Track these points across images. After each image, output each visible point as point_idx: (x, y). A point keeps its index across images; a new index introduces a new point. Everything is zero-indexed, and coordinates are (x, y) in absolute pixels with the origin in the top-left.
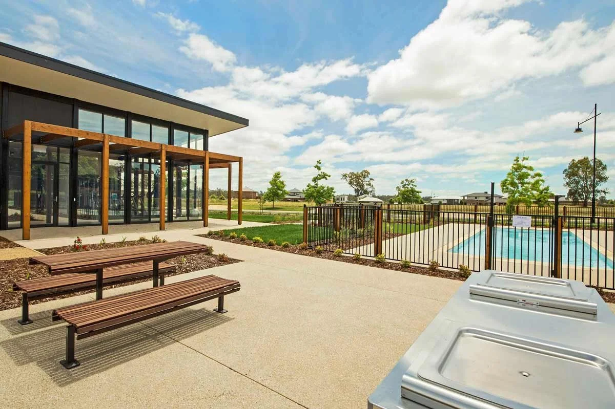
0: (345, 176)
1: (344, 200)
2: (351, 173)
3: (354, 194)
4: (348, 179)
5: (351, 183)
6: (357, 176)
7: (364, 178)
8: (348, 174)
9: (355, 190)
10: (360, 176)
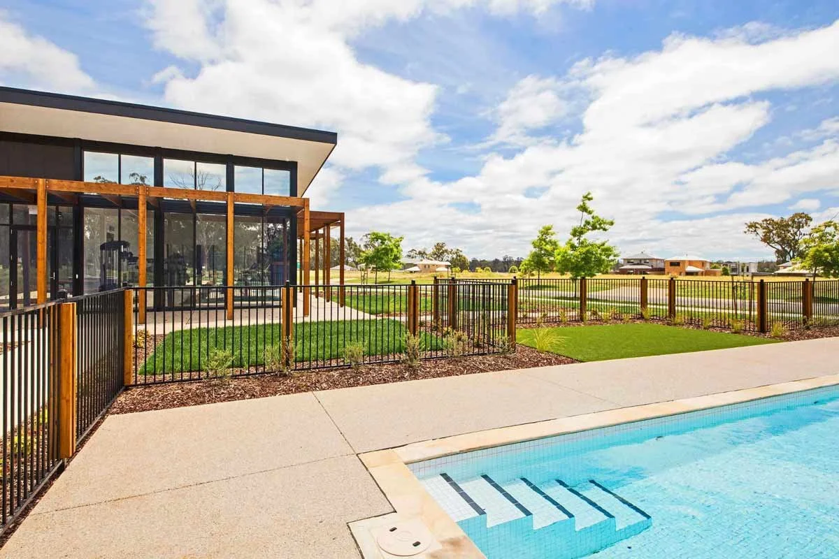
0: (753, 226)
1: (748, 270)
2: (766, 220)
3: (773, 258)
4: (761, 232)
5: (766, 239)
6: (782, 226)
7: (798, 228)
8: (760, 222)
9: (778, 251)
10: (788, 225)
